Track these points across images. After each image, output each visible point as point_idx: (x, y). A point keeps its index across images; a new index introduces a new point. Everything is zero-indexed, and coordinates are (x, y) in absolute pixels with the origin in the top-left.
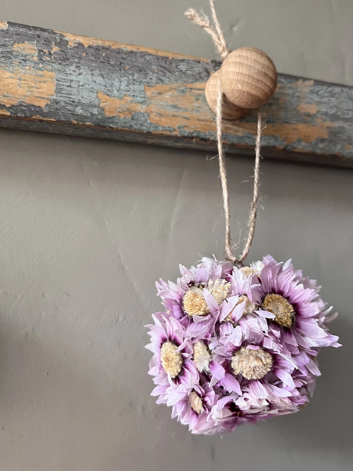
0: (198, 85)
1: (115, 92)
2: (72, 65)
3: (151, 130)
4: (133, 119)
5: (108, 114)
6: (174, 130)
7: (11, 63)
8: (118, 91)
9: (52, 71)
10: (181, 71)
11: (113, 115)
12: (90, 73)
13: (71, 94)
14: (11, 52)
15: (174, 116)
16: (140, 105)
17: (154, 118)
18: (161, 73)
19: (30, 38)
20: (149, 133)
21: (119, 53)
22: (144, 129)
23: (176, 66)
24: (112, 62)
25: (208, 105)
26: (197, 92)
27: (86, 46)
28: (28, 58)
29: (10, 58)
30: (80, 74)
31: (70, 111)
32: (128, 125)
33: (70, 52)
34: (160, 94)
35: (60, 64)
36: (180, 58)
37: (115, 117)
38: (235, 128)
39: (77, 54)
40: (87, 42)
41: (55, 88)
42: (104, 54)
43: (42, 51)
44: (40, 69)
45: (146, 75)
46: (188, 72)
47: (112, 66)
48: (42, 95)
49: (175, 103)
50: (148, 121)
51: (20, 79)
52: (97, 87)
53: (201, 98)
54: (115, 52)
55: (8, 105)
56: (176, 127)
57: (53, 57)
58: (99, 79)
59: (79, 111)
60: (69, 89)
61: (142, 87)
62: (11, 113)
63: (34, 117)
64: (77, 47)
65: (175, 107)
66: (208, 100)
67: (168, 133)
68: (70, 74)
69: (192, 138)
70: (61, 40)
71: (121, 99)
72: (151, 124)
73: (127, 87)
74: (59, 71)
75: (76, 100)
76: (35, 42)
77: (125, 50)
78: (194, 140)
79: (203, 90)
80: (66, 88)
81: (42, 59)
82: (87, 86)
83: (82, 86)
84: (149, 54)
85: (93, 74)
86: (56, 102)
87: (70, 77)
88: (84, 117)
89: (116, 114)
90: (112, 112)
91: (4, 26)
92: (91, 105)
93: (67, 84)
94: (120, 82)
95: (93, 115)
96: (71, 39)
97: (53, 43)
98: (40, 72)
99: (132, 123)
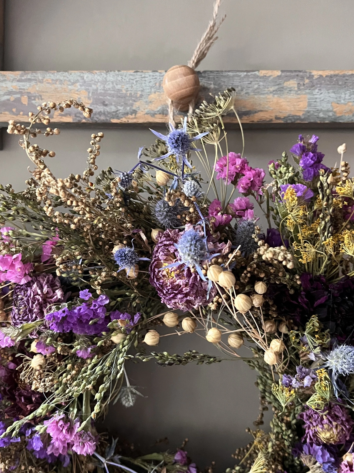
1: (342, 101)
2: (316, 88)
5: (338, 115)
7: (283, 93)
8: (344, 100)
9: (305, 94)
12: (327, 92)
13: (316, 106)
14: (283, 88)
19: (293, 78)
21: (344, 77)
24: (340, 83)
27: (324, 76)
28: (292, 89)
29: (282, 91)
30: (321, 94)
31: (316, 116)
32: (351, 119)
33: (315, 82)
35: (310, 89)
37: (342, 116)
39: (319, 82)
40: (325, 73)
41: (307, 104)
42: (335, 79)
43: (299, 84)
44: (298, 94)
47: (340, 85)
48: (300, 109)
51: (288, 102)
52: (331, 100)
54: (341, 77)
55: (282, 117)
57: (305, 86)
58: (333, 95)
59: (321, 115)
60: (315, 103)
62: (284, 121)
63: (296, 122)
64: (319, 78)
68: (316, 95)
70: (310, 75)
71: (345, 104)
73: (350, 97)
74: (309, 93)
75: (320, 109)
76: (295, 79)
77: (348, 74)
80: (313, 103)
81: (299, 89)
82: (325, 100)
83: (323, 100)
85: (329, 93)
86: (308, 112)
87: (316, 96)
88: (324, 118)
89: (343, 114)
90: (341, 113)
91: (279, 73)
92: (328, 111)
93: (314, 101)
94: (345, 94)
95: (329, 116)
96: (316, 73)
97: (305, 78)
98: (299, 96)
99: (353, 118)
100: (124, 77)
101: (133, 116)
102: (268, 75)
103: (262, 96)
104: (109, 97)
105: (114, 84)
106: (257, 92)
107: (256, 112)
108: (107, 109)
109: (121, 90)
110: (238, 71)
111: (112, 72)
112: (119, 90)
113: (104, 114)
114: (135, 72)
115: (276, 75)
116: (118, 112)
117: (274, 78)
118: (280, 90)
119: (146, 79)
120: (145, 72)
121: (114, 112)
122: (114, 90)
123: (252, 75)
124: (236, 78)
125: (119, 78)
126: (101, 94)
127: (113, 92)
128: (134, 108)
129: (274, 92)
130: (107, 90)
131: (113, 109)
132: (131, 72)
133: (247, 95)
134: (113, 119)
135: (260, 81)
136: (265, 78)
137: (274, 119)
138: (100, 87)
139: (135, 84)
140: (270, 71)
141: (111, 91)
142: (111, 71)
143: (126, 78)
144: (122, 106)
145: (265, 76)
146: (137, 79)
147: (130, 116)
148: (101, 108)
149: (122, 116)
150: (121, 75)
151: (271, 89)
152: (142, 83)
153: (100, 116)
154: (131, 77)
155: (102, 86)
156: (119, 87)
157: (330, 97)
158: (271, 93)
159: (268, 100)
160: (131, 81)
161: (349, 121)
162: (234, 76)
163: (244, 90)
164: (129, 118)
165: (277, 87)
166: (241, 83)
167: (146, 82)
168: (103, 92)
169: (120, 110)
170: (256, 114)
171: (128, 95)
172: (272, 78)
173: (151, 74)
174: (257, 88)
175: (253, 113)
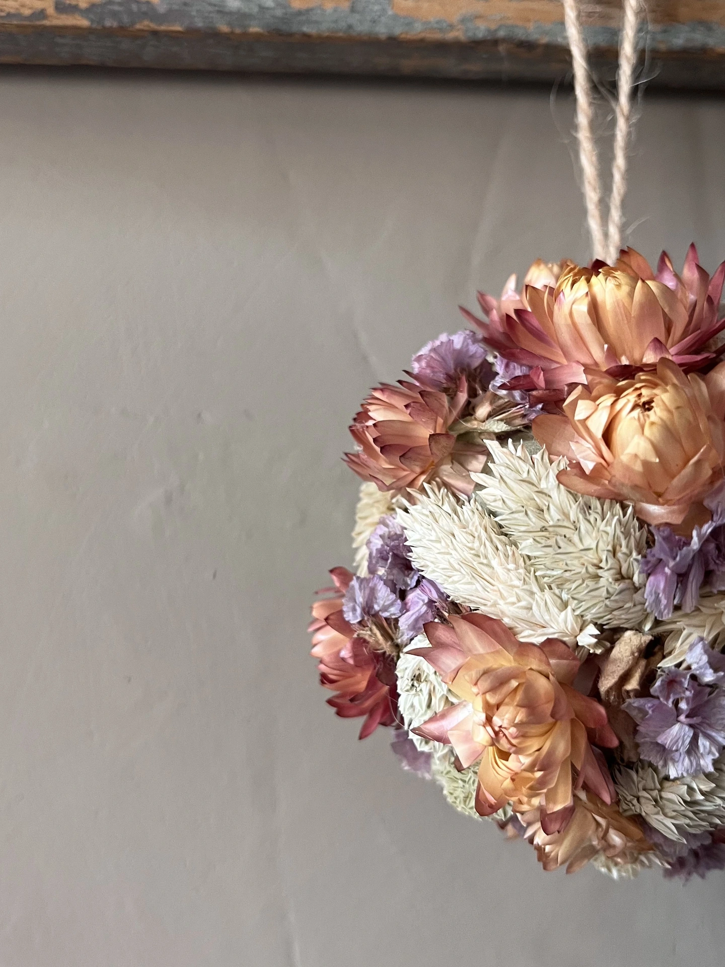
3: (398, 31)
4: (353, 10)
5: (297, 5)
6: (451, 27)
11: (309, 5)
17: (404, 4)
20: (393, 43)
22: (382, 31)
31: (215, 5)
32: (343, 25)
37: (312, 10)
50: (390, 12)
55: (83, 5)
56: (455, 19)
59: (233, 3)
62: (92, 21)
63: (138, 26)
67: (438, 36)
69: (496, 42)
72: (395, 17)
78: (502, 48)
88: (242, 16)
95: (263, 9)
99: (354, 19)
137: (51, 11)
161: (340, 29)
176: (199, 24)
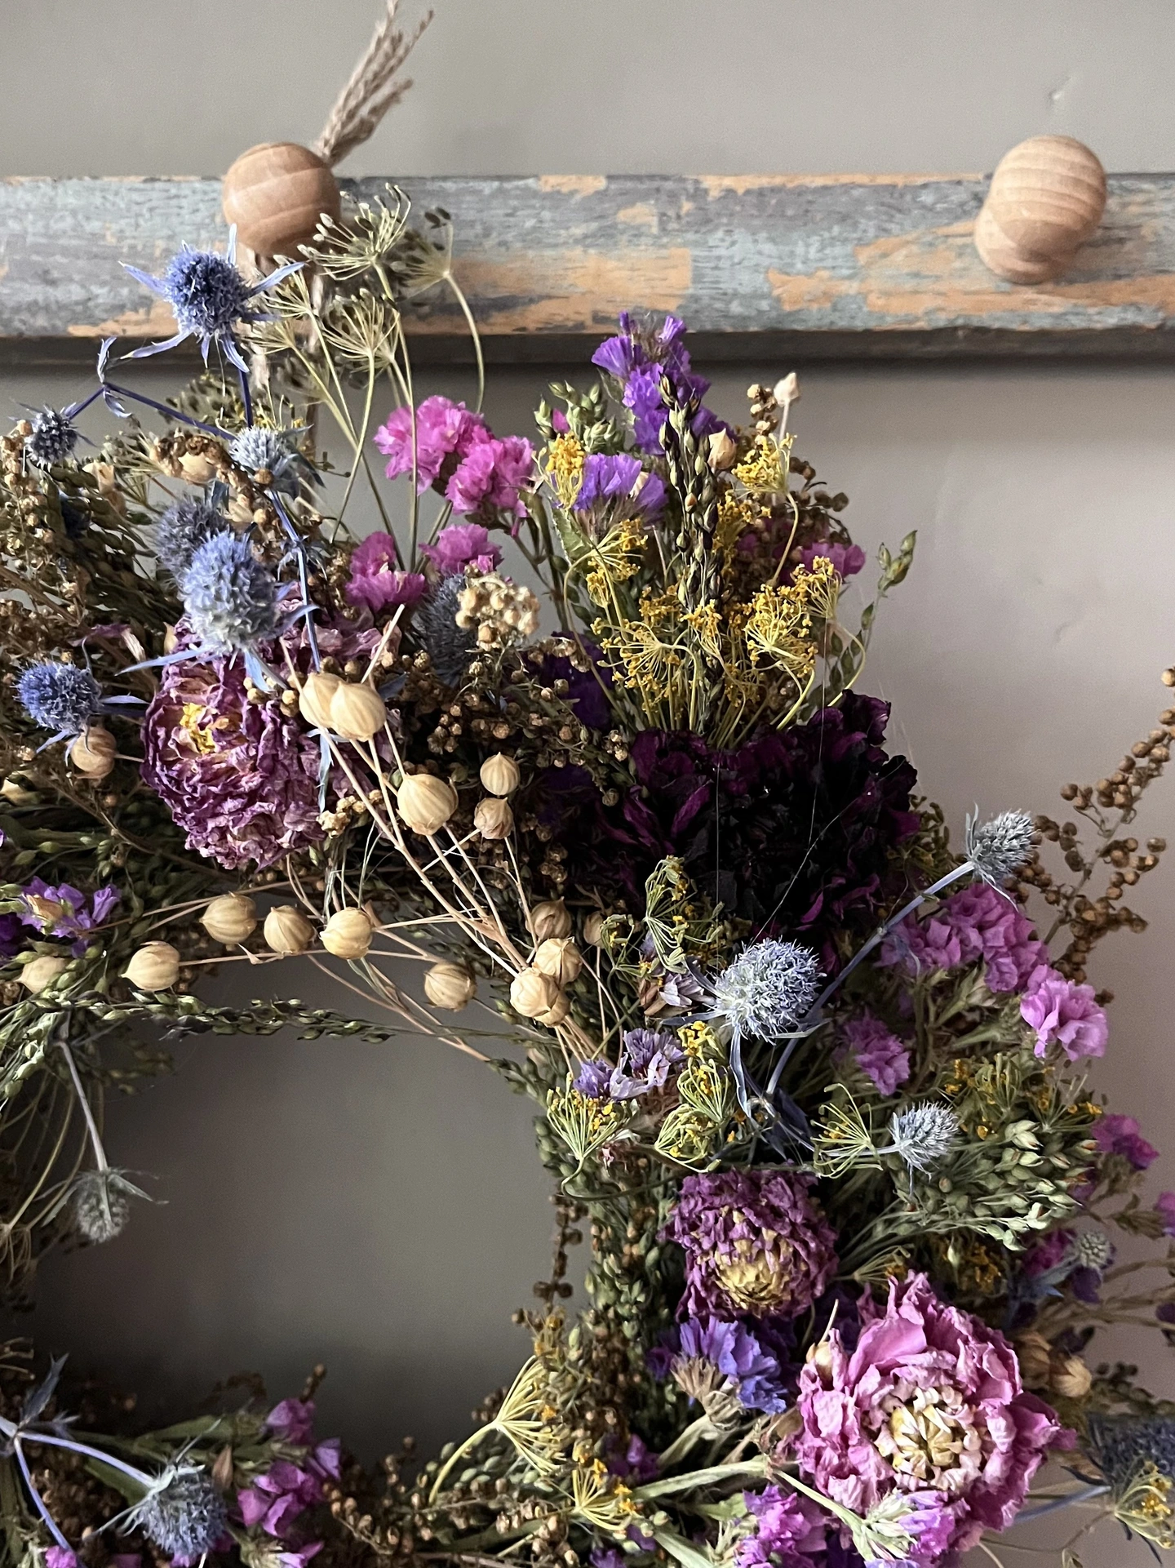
0: (959, 227)
1: (799, 266)
2: (716, 228)
3: (873, 324)
4: (835, 309)
5: (787, 308)
6: (917, 319)
7: (616, 244)
8: (804, 263)
9: (685, 245)
10: (924, 207)
11: (797, 307)
12: (750, 238)
13: (717, 282)
14: (614, 226)
15: (916, 292)
16: (847, 283)
17: (877, 302)
18: (884, 217)
19: (644, 196)
20: (868, 334)
21: (799, 194)
22: (859, 324)
23: (914, 199)
24: (790, 212)
25: (982, 262)
26: (960, 241)
27: (741, 191)
28: (644, 229)
29: (612, 236)
30: (733, 243)
31: (719, 311)
32: (826, 321)
33: (713, 208)
34: (885, 255)
35: (697, 232)
36: (920, 181)
37: (801, 310)
38: (1044, 297)
39: (726, 208)
40: (742, 184)
41: (690, 275)
42: (773, 202)
43: (664, 214)
44: (664, 246)
45: (855, 225)
46: (939, 206)
47: (791, 218)
48: (669, 291)
49: (914, 269)
50: (865, 309)
51: (632, 270)
52: (766, 262)
53: (967, 250)
54: (793, 193)
56: (920, 311)
57: (683, 222)
58: (768, 248)
59: (736, 308)
60: (716, 272)
61: (849, 248)
64: (724, 197)
65: (916, 275)
66: (982, 252)
67: (904, 327)
68: (716, 247)
69: (956, 329)
70: (697, 189)
71: (809, 275)
72: (870, 313)
73: (820, 255)
74: (696, 244)
75: (730, 291)
76: (652, 202)
77: (813, 185)
78: (960, 333)
79: (970, 234)
80: (708, 271)
81: (664, 229)
82: (746, 263)
83: (738, 263)
84: (861, 186)
85: (756, 241)
86: (696, 299)
87: (716, 252)
88: (744, 318)
89: (804, 305)
90: (795, 302)
91: (601, 183)
92: (757, 296)
93: (712, 265)
94: (808, 245)
95: (760, 312)
96: (714, 184)
97: (683, 198)
98: (664, 252)
99: (835, 317)
100: (111, 197)
101: (141, 315)
102: (565, 190)
103: (549, 253)
104: (63, 255)
105: (80, 217)
106: (533, 239)
107: (531, 301)
108: (58, 294)
109: (103, 237)
110: (475, 178)
111: (75, 181)
112: (95, 237)
113: (47, 308)
114: (145, 181)
115: (591, 191)
116: (91, 304)
117: (587, 199)
118: (606, 235)
119: (184, 202)
120: (179, 182)
121: (77, 303)
122: (79, 237)
123: (517, 188)
124: (468, 198)
125: (98, 201)
126: (37, 249)
127: (74, 242)
128: (144, 290)
129: (588, 241)
130: (55, 236)
131: (76, 293)
132: (135, 181)
133: (503, 249)
134: (76, 323)
135: (543, 208)
136: (556, 198)
137: (589, 322)
138: (32, 227)
139: (147, 215)
140: (574, 177)
141: (70, 237)
142: (70, 178)
143: (118, 200)
144: (103, 284)
145: (559, 192)
146: (154, 204)
147: (130, 315)
148: (35, 292)
149: (105, 316)
150: (102, 190)
151: (578, 231)
152: (167, 216)
153: (34, 315)
154: (136, 197)
155: (40, 224)
156: (94, 226)
157: (760, 253)
158: (577, 242)
159: (569, 265)
160: (135, 208)
161: (824, 325)
162: (459, 193)
163: (494, 234)
164: (127, 322)
165: (594, 225)
166: (485, 214)
167: (183, 212)
168: (43, 241)
169: (97, 296)
170: (533, 307)
171: (125, 250)
172: (578, 197)
173: (198, 185)
174: (534, 229)
175: (524, 304)
176: (708, 327)
